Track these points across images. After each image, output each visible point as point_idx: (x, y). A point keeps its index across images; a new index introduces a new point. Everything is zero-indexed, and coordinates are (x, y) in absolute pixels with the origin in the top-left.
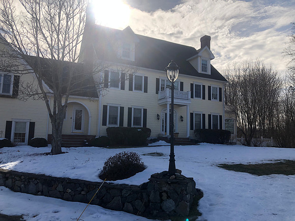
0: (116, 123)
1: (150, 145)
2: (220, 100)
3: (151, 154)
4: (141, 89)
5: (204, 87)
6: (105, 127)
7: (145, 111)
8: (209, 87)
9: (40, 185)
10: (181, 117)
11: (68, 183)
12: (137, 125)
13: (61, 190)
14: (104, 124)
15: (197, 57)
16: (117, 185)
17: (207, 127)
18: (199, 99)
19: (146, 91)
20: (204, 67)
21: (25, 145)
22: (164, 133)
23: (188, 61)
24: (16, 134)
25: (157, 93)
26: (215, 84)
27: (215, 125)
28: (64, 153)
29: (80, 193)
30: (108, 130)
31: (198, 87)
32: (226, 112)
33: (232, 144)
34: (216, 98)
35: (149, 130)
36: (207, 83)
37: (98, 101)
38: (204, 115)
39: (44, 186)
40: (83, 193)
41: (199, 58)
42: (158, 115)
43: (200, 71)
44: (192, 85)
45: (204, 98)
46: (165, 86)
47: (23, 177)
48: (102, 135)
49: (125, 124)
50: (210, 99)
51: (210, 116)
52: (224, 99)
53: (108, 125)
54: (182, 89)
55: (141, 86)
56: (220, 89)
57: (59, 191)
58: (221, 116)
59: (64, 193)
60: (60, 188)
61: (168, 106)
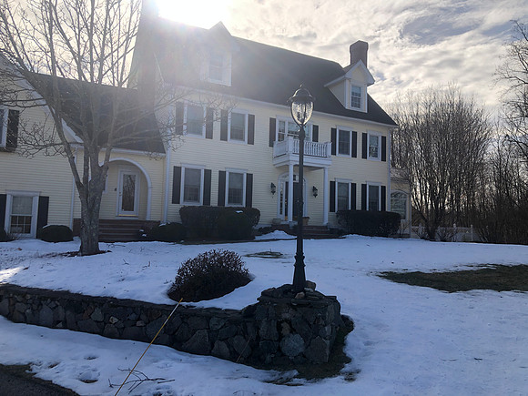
0: (197, 199)
1: (257, 238)
2: (384, 159)
3: (259, 254)
4: (242, 138)
5: (355, 134)
6: (178, 207)
7: (250, 177)
8: (365, 136)
9: (61, 310)
10: (314, 189)
11: (112, 306)
12: (235, 202)
13: (100, 319)
14: (176, 200)
15: (344, 80)
16: (201, 309)
17: (359, 206)
18: (346, 156)
19: (251, 141)
20: (356, 99)
21: (31, 238)
22: (283, 217)
23: (327, 88)
24: (14, 219)
25: (271, 145)
26: (374, 130)
27: (374, 204)
28: (104, 252)
29: (135, 325)
30: (183, 211)
31: (344, 134)
32: (393, 180)
33: (402, 236)
34: (376, 156)
35: (257, 213)
36: (360, 128)
37: (164, 158)
38: (354, 186)
39: (68, 313)
40: (139, 323)
41: (347, 82)
42: (273, 186)
43: (348, 106)
44: (334, 131)
45: (354, 155)
46: (286, 133)
47: (29, 296)
48: (174, 221)
49: (214, 201)
50: (364, 156)
51: (364, 186)
52: (389, 157)
53: (183, 203)
54: (315, 139)
55: (242, 132)
56: (384, 138)
57: (96, 321)
58: (384, 188)
59: (105, 324)
60: (98, 314)
61: (291, 169)
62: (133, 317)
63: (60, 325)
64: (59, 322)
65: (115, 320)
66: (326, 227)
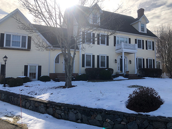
0: (90, 65)
2: (153, 50)
4: (104, 43)
5: (143, 41)
6: (84, 68)
7: (108, 57)
8: (146, 41)
9: (79, 114)
10: (130, 61)
11: (107, 114)
12: (103, 66)
13: (101, 119)
14: (83, 66)
15: (138, 22)
17: (145, 67)
18: (140, 49)
19: (108, 44)
20: (143, 28)
21: (36, 80)
22: (119, 71)
23: (131, 25)
25: (115, 45)
26: (150, 39)
27: (151, 66)
28: (74, 86)
30: (86, 70)
31: (139, 41)
32: (157, 57)
34: (150, 48)
35: (112, 70)
36: (144, 38)
37: (79, 51)
38: (144, 59)
39: (83, 116)
41: (139, 22)
42: (116, 60)
43: (140, 31)
44: (136, 40)
45: (143, 48)
46: (120, 41)
47: (63, 107)
48: (83, 73)
49: (96, 66)
50: (147, 49)
51: (147, 60)
52: (155, 49)
53: (86, 67)
54: (130, 42)
55: (104, 41)
56: (153, 42)
57: (99, 121)
58: (154, 60)
59: (104, 122)
60: (99, 117)
61: (123, 54)
62: (119, 119)
63: (79, 121)
64: (78, 119)
65: (109, 121)
66: (136, 75)
